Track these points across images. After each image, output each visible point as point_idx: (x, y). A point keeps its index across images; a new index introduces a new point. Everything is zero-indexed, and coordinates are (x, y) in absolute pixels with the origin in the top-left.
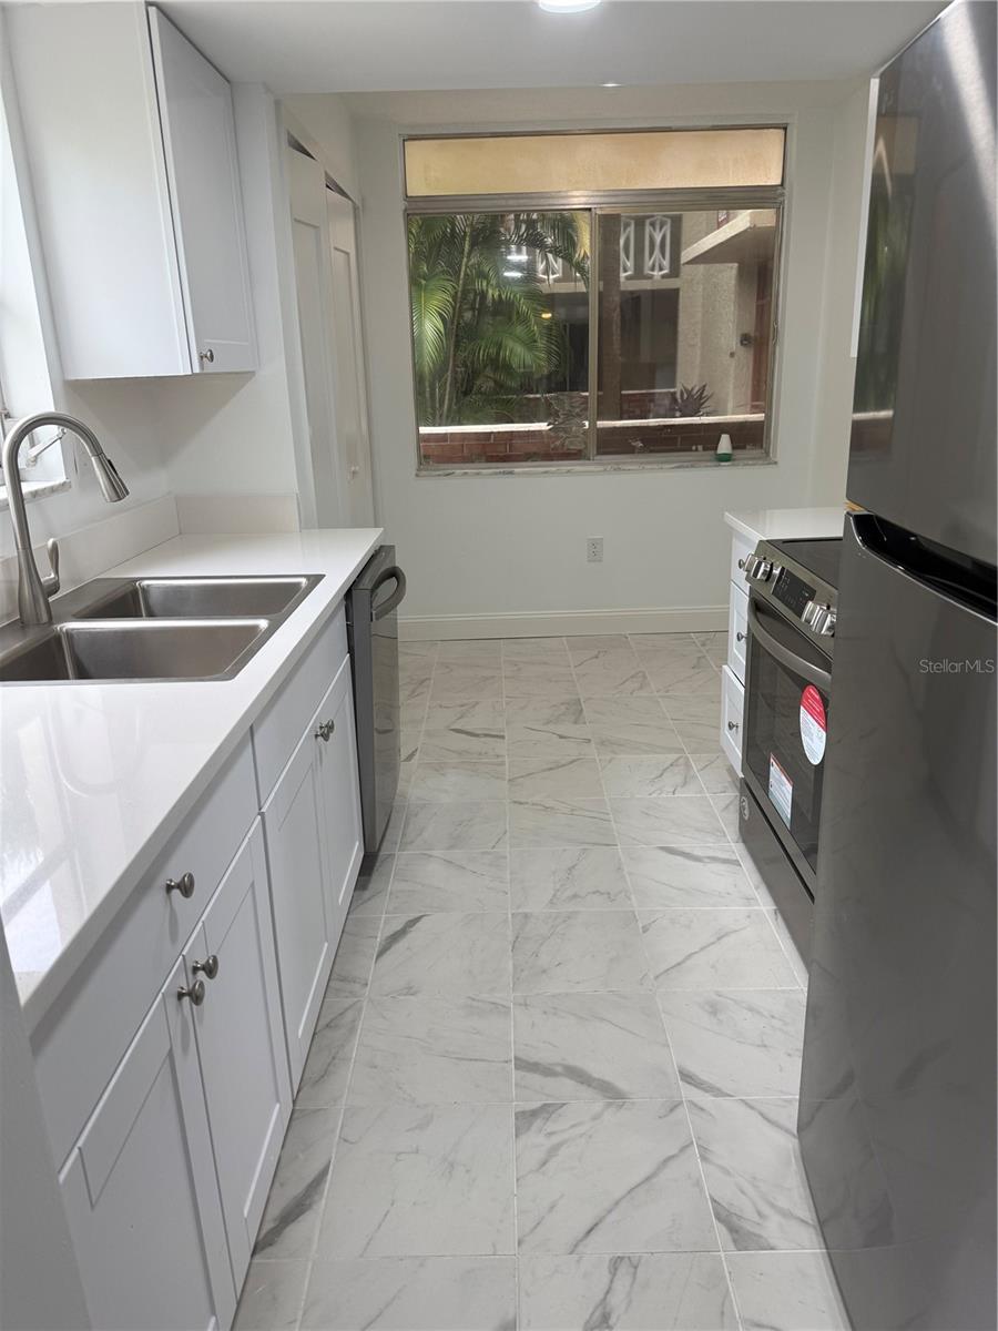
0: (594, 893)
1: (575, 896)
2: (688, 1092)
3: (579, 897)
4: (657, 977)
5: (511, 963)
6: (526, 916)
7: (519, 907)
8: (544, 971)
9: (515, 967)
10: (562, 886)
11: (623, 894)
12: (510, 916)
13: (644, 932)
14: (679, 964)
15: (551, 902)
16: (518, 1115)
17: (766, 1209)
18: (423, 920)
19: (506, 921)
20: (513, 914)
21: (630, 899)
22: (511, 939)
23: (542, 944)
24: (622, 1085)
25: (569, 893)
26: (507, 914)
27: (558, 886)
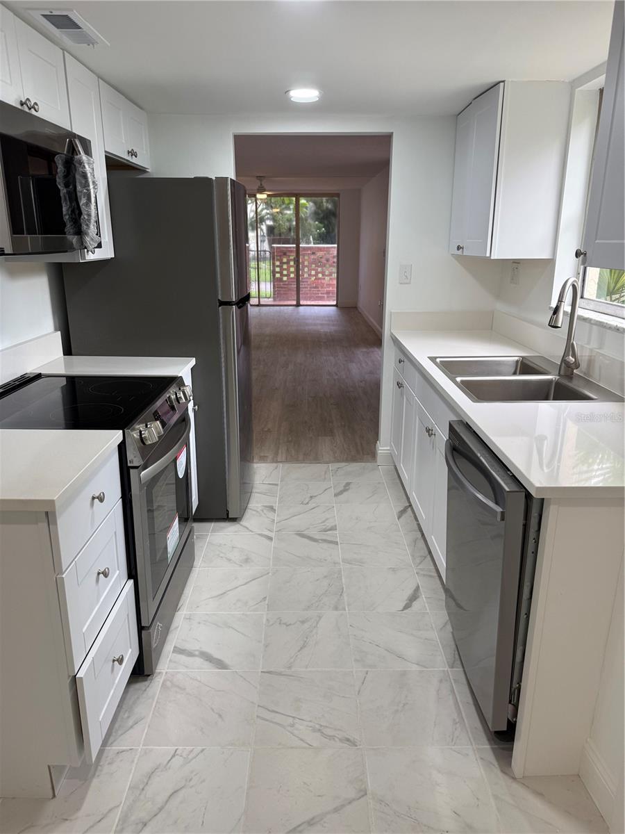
0: (290, 624)
1: (303, 622)
2: (272, 535)
3: (300, 621)
4: (268, 573)
5: (343, 580)
6: (336, 608)
7: (342, 615)
8: (325, 577)
9: (341, 579)
10: (312, 631)
11: (271, 623)
12: (347, 609)
13: (266, 598)
14: (253, 580)
15: (320, 618)
16: (336, 529)
17: (261, 512)
18: (401, 608)
19: (349, 605)
20: (345, 610)
21: (267, 620)
22: (345, 595)
23: (326, 591)
24: (298, 537)
25: (306, 625)
26: (349, 610)
27: (315, 631)
